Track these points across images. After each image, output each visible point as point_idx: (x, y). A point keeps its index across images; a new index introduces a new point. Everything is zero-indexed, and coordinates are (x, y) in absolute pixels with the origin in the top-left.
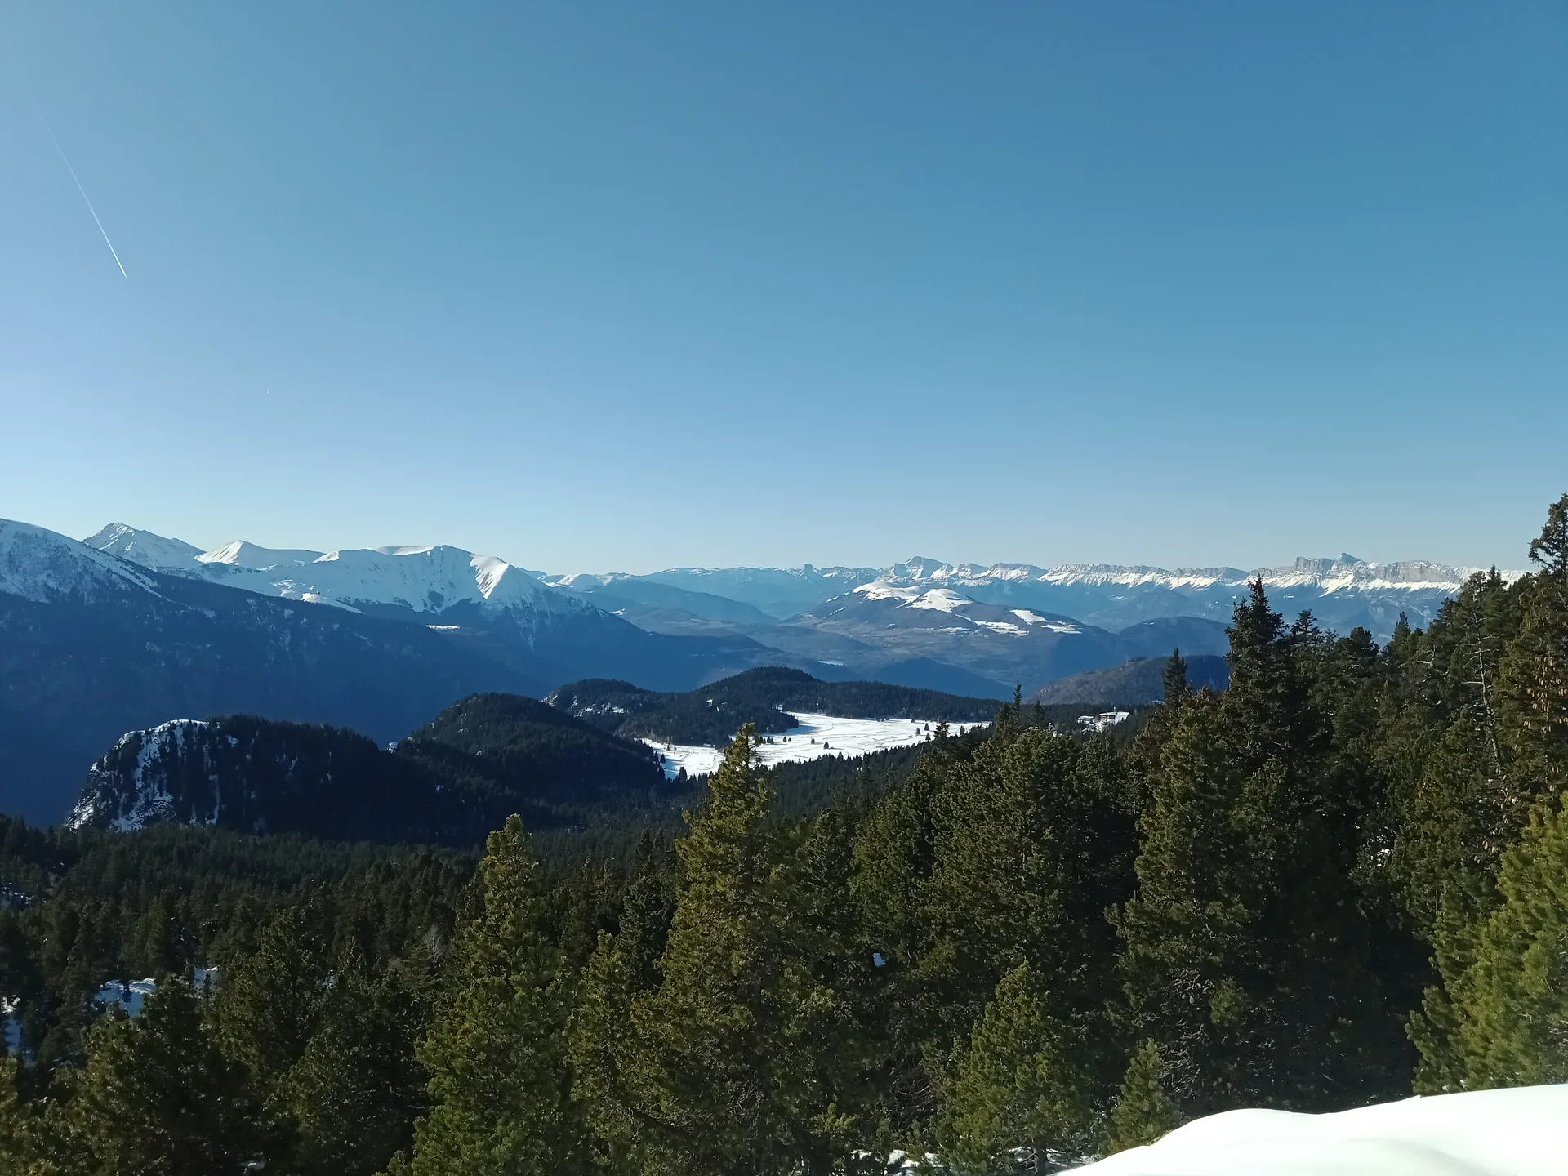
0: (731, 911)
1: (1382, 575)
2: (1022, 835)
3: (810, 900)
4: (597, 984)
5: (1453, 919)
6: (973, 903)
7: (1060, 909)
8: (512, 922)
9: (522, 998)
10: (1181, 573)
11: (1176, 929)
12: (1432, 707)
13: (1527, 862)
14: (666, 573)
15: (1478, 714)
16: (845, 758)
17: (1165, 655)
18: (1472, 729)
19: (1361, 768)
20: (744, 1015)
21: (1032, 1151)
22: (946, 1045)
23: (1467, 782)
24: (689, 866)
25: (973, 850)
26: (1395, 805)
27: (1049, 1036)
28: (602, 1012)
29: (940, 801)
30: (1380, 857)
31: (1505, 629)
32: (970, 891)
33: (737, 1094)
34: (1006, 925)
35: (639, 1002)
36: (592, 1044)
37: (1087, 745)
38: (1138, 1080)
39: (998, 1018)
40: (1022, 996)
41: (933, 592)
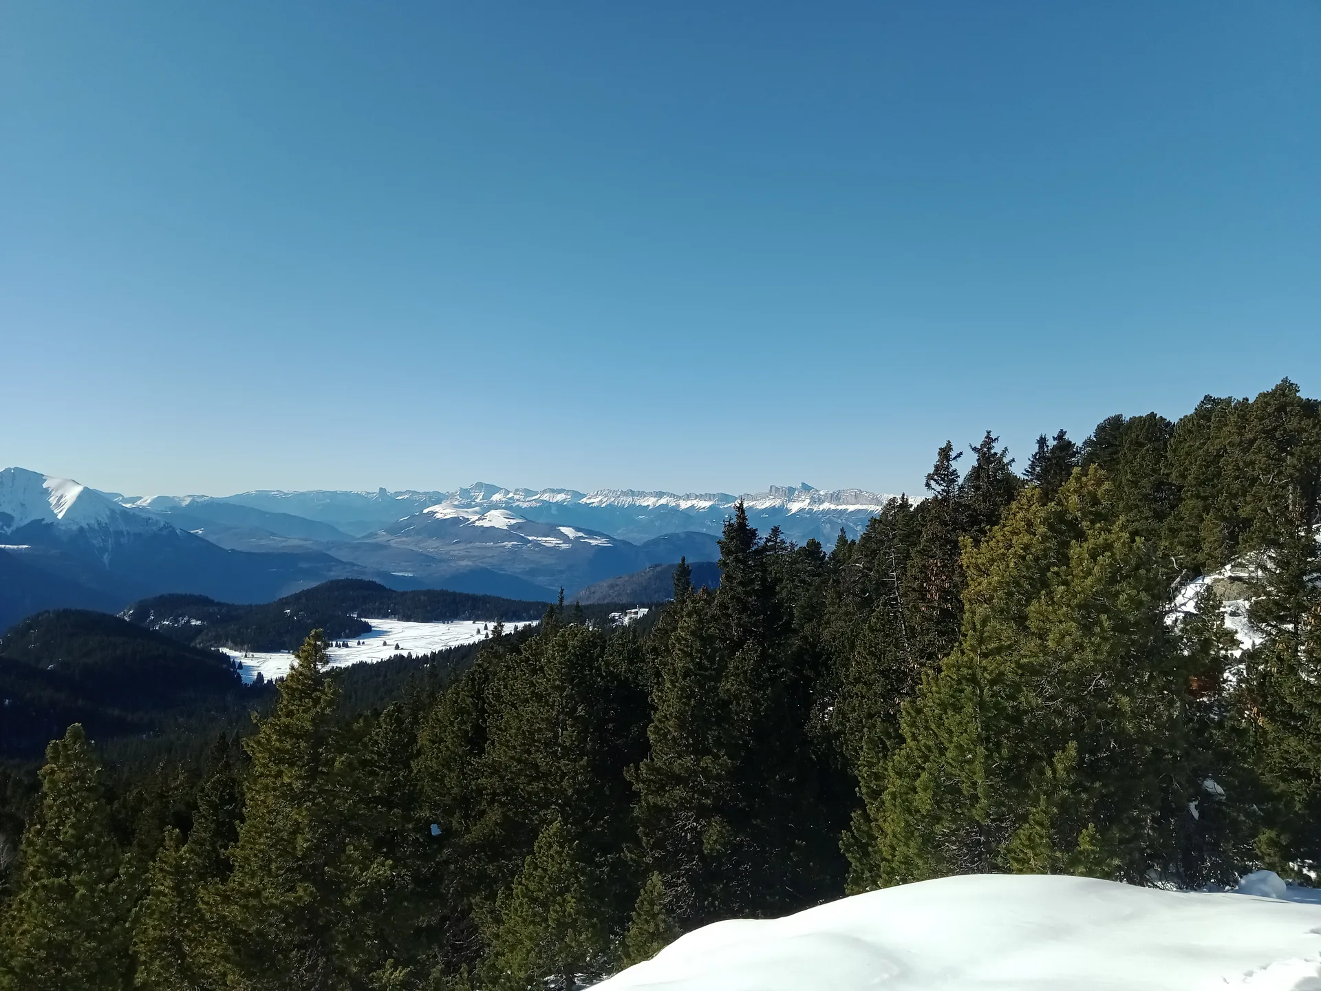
0: (296, 798)
1: (829, 499)
2: (559, 713)
3: (372, 783)
4: (164, 877)
5: (872, 758)
6: (519, 773)
7: (588, 772)
8: (73, 826)
9: (83, 896)
10: (688, 497)
11: (678, 780)
12: (862, 598)
13: (919, 711)
14: (247, 496)
15: (892, 603)
16: (414, 657)
17: (676, 562)
18: (888, 614)
19: (814, 646)
20: (308, 892)
21: (562, 977)
22: (492, 896)
23: (884, 654)
24: (257, 762)
25: (519, 729)
26: (837, 674)
27: (577, 878)
28: (168, 902)
29: (492, 689)
30: (827, 713)
31: (910, 540)
32: (515, 764)
33: (301, 961)
34: (545, 789)
35: (207, 889)
36: (158, 932)
37: (615, 636)
38: (646, 906)
39: (536, 869)
40: (556, 847)
41: (493, 512)
